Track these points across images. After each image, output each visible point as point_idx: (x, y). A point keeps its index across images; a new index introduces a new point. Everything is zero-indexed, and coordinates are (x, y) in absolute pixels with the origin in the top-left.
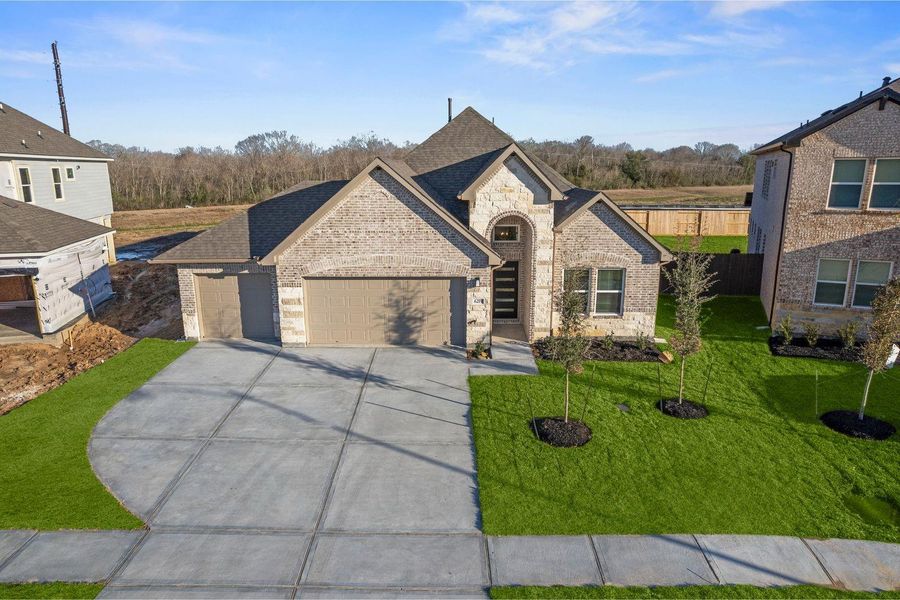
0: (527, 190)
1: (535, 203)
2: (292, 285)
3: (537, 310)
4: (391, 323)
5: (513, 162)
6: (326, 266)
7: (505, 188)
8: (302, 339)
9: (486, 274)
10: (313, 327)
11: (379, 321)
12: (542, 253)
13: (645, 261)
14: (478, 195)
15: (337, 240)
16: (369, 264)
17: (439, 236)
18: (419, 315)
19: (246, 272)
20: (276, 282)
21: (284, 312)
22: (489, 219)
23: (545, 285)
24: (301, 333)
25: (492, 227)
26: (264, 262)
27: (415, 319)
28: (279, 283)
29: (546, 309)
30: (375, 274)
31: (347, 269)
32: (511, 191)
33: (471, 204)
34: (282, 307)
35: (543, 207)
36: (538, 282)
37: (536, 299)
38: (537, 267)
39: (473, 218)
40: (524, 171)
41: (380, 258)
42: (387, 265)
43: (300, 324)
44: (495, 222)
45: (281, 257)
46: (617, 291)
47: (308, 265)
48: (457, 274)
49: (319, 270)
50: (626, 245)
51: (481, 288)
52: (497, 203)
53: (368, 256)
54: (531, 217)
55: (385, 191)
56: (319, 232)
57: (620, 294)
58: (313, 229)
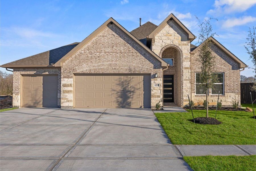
0: (178, 35)
1: (182, 40)
2: (68, 77)
3: (184, 91)
4: (119, 94)
5: (171, 22)
6: (85, 68)
7: (168, 34)
8: (71, 104)
9: (160, 72)
10: (76, 99)
11: (113, 92)
12: (186, 64)
13: (233, 69)
14: (156, 37)
15: (91, 56)
16: (105, 67)
17: (139, 54)
18: (132, 90)
19: (47, 73)
20: (61, 76)
21: (63, 90)
22: (161, 48)
23: (187, 78)
24: (71, 101)
25: (162, 52)
26: (56, 65)
27: (130, 92)
28: (62, 76)
29: (188, 90)
30: (108, 72)
31: (95, 70)
32: (171, 36)
33: (153, 41)
34: (62, 89)
35: (185, 42)
36: (184, 77)
37: (184, 85)
38: (184, 70)
39: (153, 47)
40: (176, 27)
41: (110, 64)
42: (114, 68)
43: (70, 96)
44: (163, 50)
45: (64, 64)
46: (221, 84)
47: (77, 67)
48: (146, 72)
49: (82, 70)
50: (223, 61)
51: (158, 79)
52: (165, 41)
53: (106, 63)
54: (180, 47)
55: (114, 33)
56: (83, 52)
57: (222, 85)
58: (80, 51)
